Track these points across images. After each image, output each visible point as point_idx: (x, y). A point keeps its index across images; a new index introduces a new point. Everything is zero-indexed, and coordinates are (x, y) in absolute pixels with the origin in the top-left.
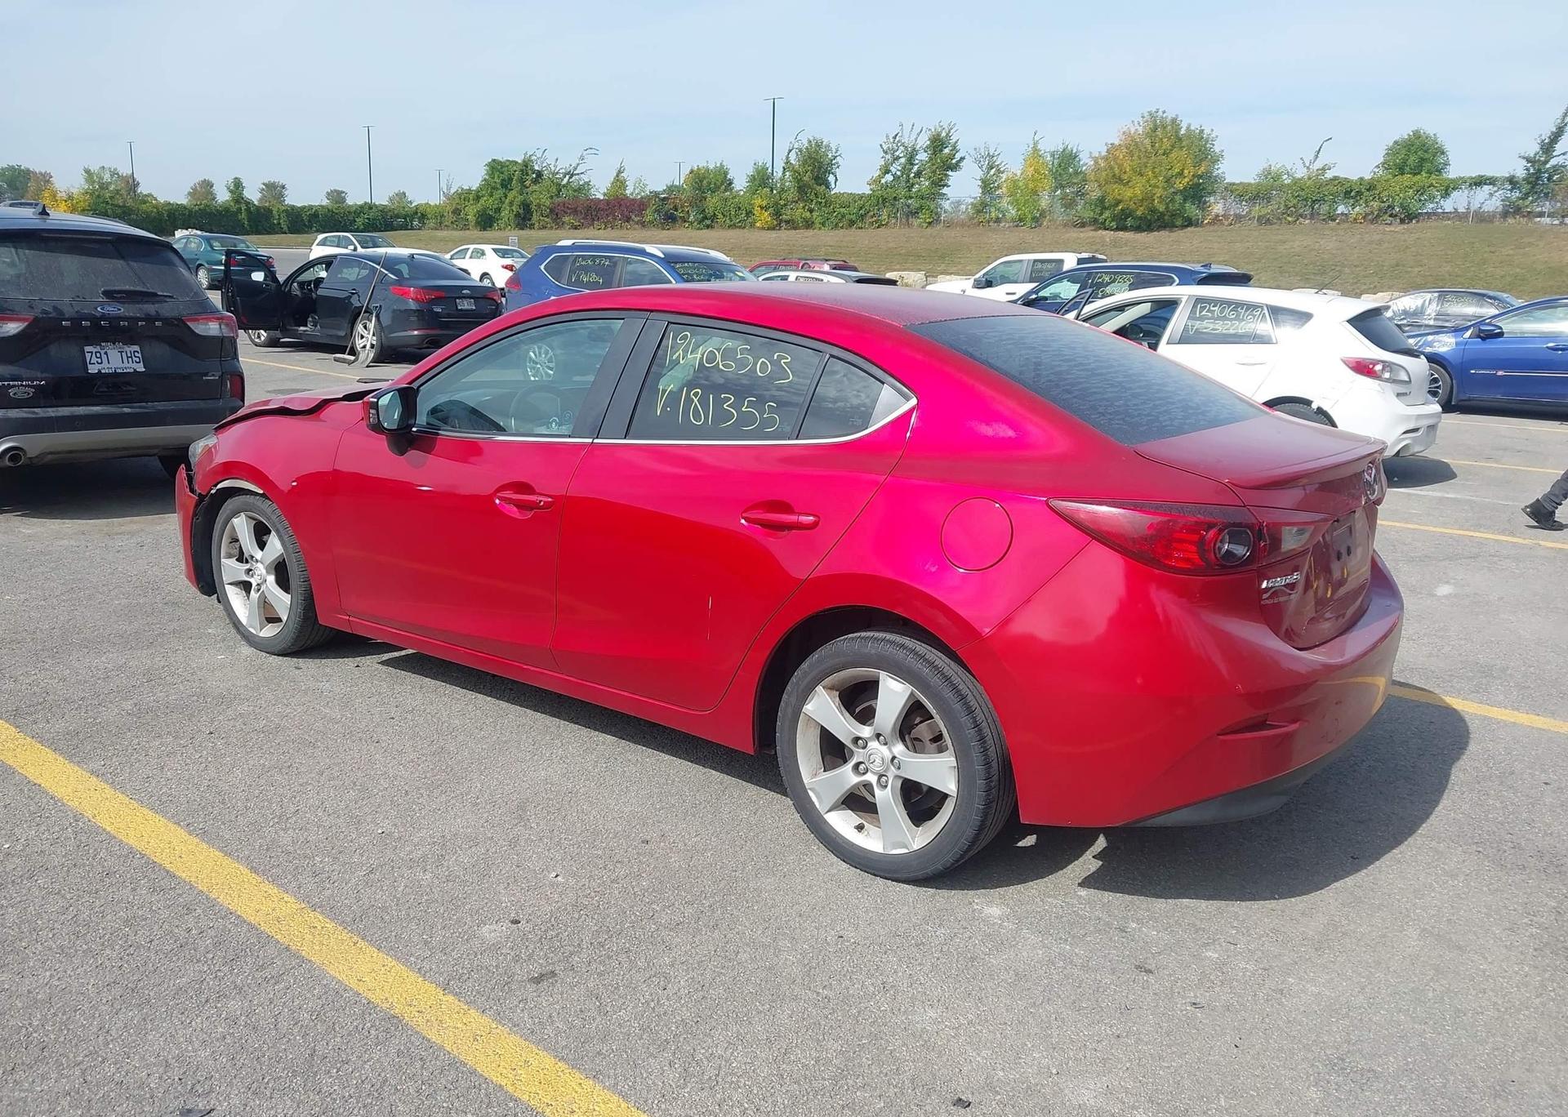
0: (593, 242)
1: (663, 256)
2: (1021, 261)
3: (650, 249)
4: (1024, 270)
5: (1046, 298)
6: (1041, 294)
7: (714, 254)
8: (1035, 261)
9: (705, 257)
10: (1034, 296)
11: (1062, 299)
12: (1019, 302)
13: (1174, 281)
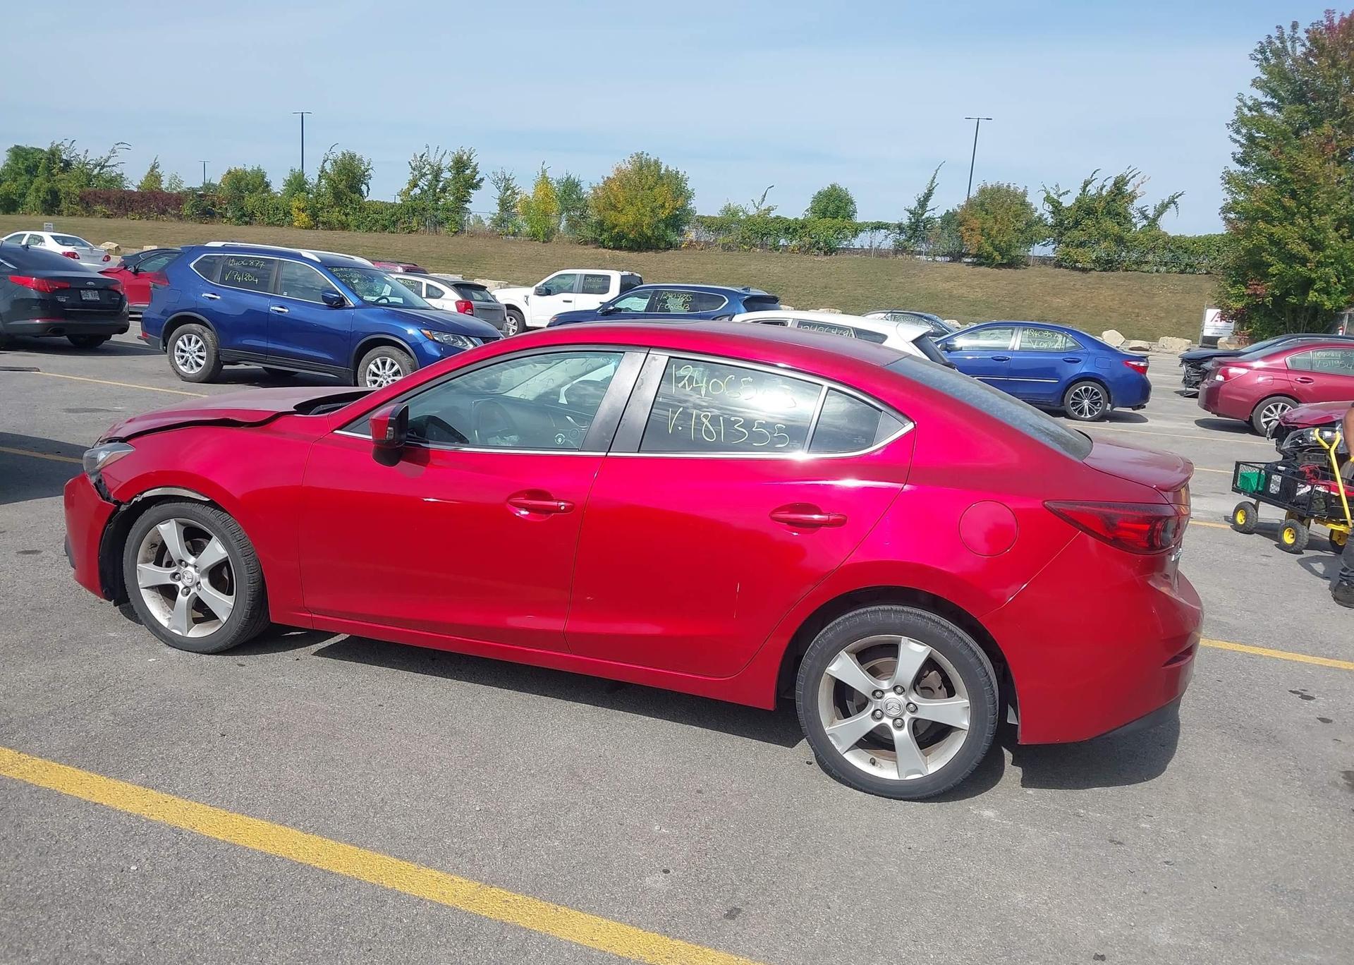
1: (320, 261)
2: (575, 275)
3: (305, 253)
4: (577, 283)
5: (620, 310)
6: (618, 306)
7: (358, 260)
8: (586, 275)
9: (351, 262)
10: (612, 308)
11: (633, 311)
12: (598, 312)
13: (725, 301)
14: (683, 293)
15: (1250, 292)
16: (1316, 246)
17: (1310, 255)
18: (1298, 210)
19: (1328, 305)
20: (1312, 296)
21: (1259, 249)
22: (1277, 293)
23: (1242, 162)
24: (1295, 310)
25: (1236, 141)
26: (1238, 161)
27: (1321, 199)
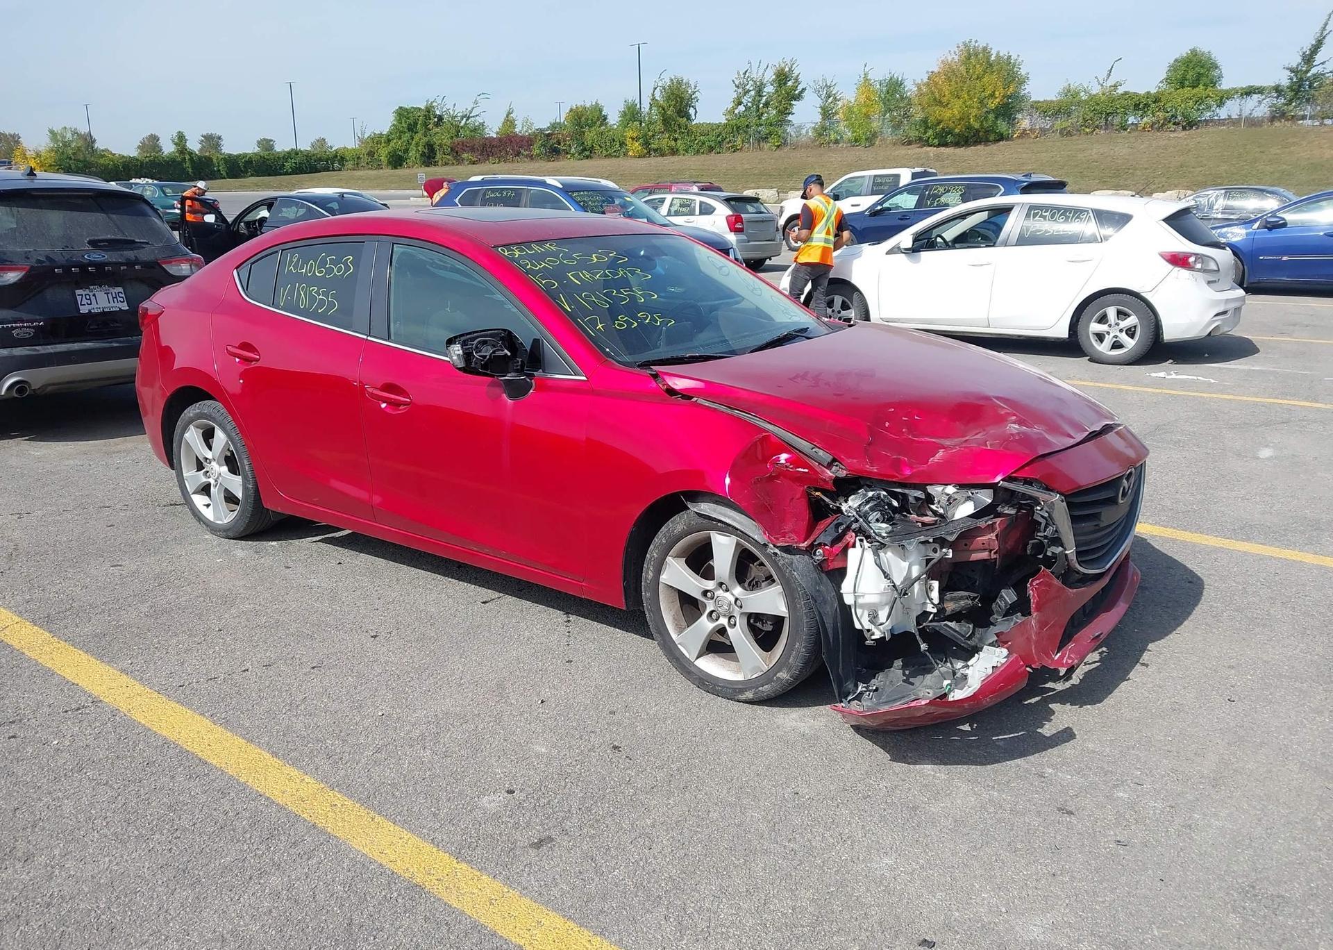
0: (500, 177)
1: (561, 187)
2: (864, 176)
3: (550, 180)
4: (867, 185)
5: (889, 209)
6: (886, 205)
7: (605, 182)
8: (875, 176)
9: (597, 185)
10: (879, 208)
11: (904, 209)
12: (866, 213)
13: (1001, 190)
14: (959, 185)
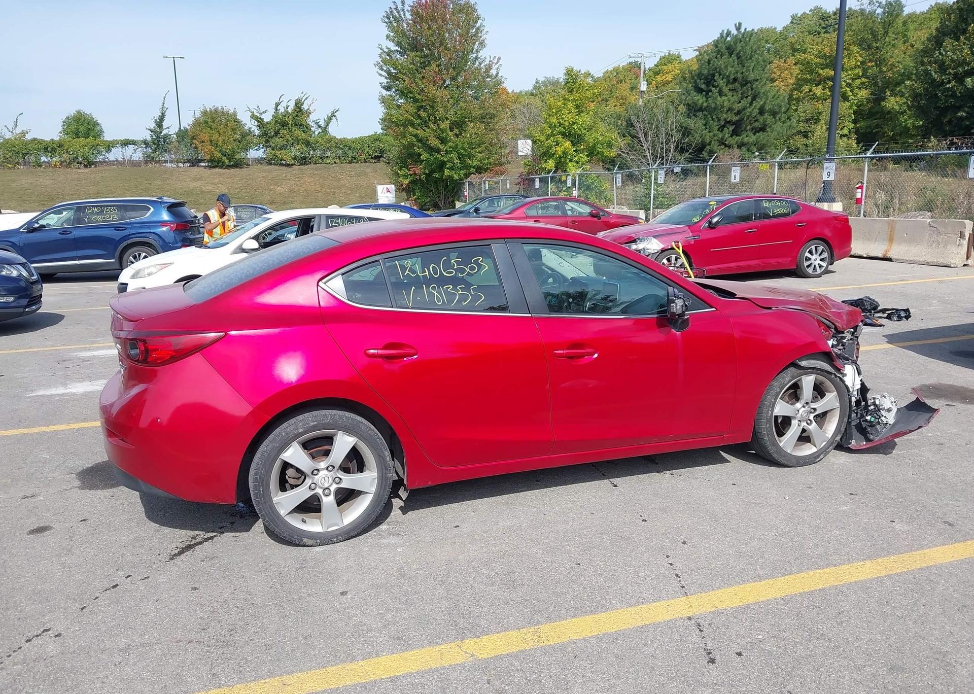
15: (411, 172)
16: (443, 141)
17: (441, 147)
18: (429, 118)
19: (456, 177)
20: (447, 172)
21: (412, 145)
22: (427, 171)
23: (388, 88)
24: (437, 181)
25: (381, 75)
26: (384, 88)
27: (441, 112)
